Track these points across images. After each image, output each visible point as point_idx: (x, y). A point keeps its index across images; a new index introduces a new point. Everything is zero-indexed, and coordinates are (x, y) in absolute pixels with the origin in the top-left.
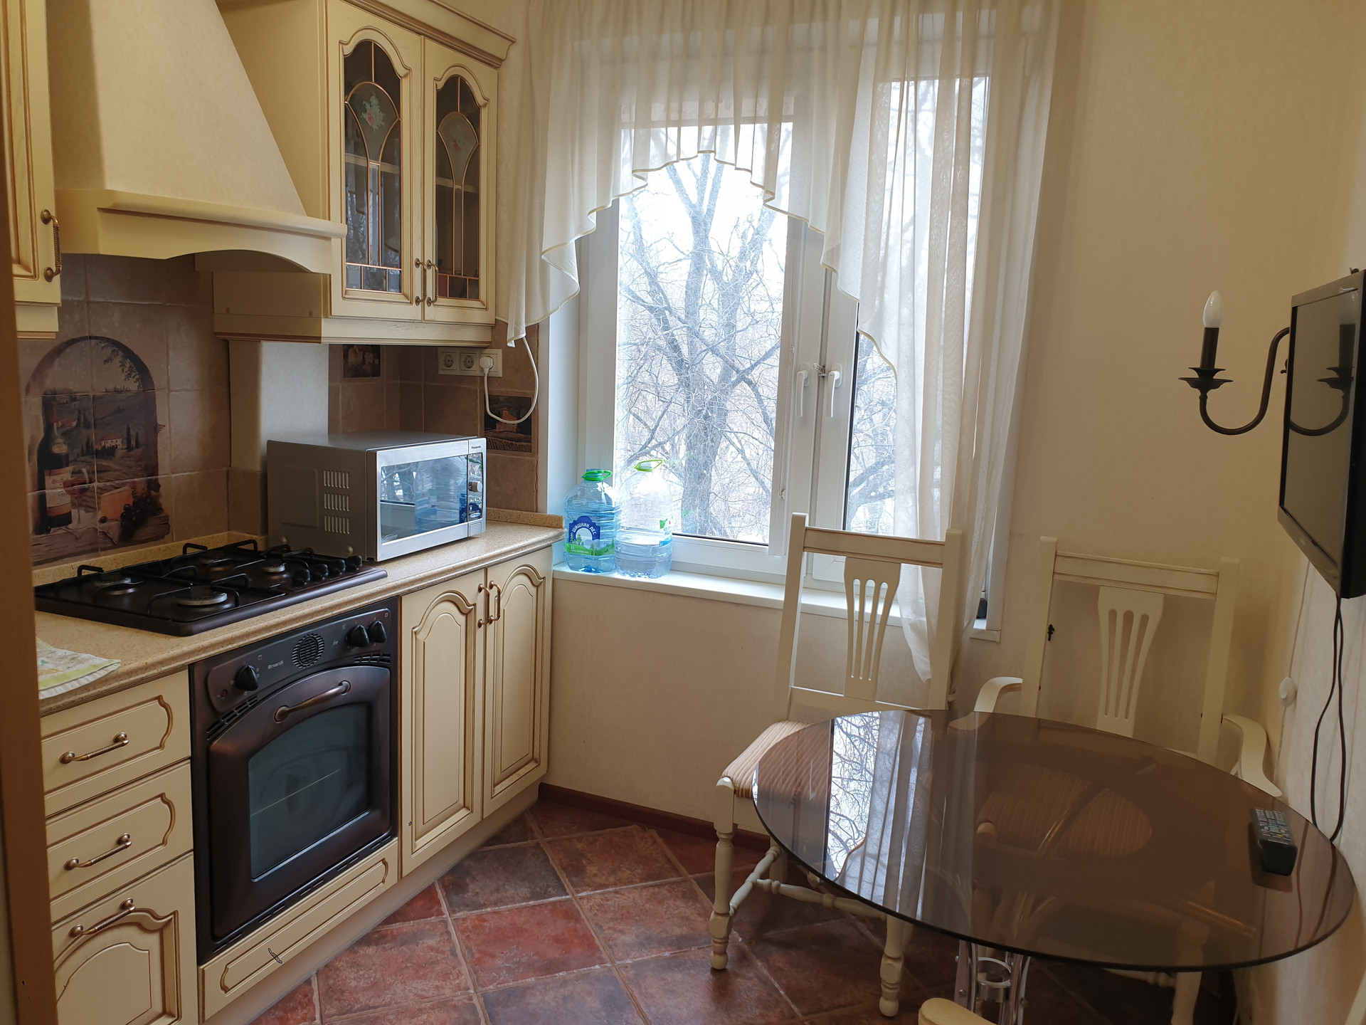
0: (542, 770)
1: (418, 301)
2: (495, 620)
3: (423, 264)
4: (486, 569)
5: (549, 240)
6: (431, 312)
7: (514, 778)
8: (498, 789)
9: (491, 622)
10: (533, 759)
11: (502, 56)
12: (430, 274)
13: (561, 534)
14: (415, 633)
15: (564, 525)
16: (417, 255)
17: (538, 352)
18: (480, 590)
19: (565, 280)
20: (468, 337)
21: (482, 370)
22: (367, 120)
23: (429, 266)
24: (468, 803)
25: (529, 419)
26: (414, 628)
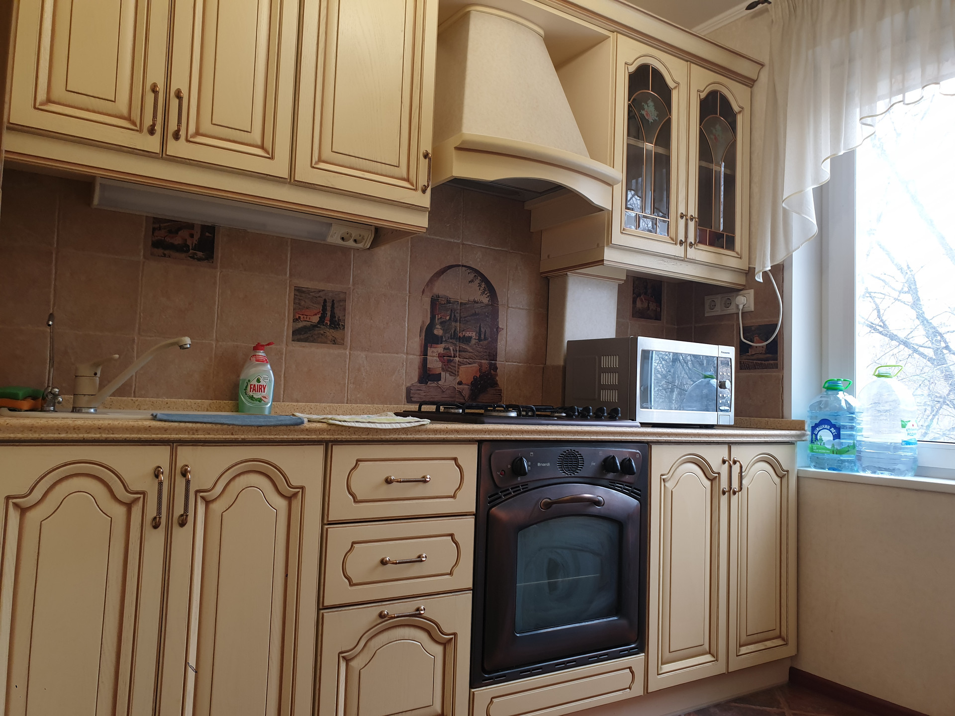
0: (790, 651)
1: (681, 243)
2: (738, 492)
3: (686, 216)
4: (730, 444)
5: (788, 189)
6: (692, 253)
7: (760, 646)
8: (744, 650)
9: (734, 493)
10: (780, 637)
11: (755, 78)
12: (692, 225)
13: (804, 435)
14: (663, 479)
15: (806, 428)
16: (682, 210)
17: (783, 287)
18: (724, 462)
19: (805, 223)
20: (724, 278)
21: (737, 306)
22: (645, 115)
23: (692, 220)
24: (713, 650)
25: (775, 340)
26: (662, 475)
